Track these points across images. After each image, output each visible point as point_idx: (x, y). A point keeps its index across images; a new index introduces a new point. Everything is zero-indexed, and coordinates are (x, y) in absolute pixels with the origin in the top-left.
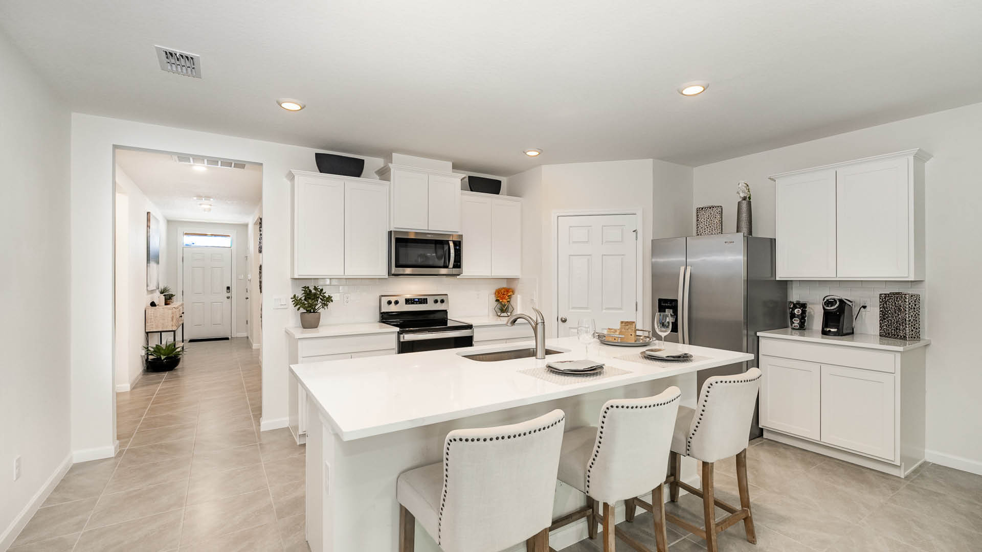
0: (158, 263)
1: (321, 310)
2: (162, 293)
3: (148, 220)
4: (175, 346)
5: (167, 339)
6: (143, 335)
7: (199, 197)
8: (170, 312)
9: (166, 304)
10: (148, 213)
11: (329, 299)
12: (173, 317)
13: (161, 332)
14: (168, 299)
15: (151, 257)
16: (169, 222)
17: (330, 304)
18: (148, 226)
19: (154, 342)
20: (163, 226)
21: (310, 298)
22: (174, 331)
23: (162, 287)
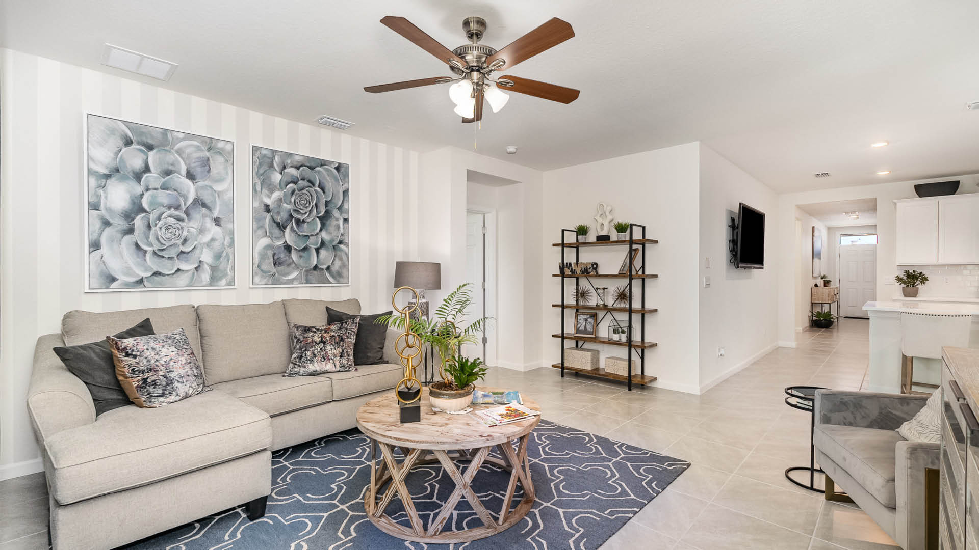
0: (820, 259)
1: (920, 286)
2: (822, 278)
3: (813, 231)
4: (830, 313)
5: (826, 308)
6: (810, 304)
7: (847, 213)
8: (827, 291)
9: (825, 286)
10: (813, 227)
11: (926, 279)
12: (829, 294)
13: (822, 303)
14: (827, 283)
15: (815, 254)
16: (829, 229)
17: (927, 282)
18: (813, 236)
19: (818, 309)
20: (824, 233)
21: (909, 278)
22: (830, 304)
23: (822, 275)
